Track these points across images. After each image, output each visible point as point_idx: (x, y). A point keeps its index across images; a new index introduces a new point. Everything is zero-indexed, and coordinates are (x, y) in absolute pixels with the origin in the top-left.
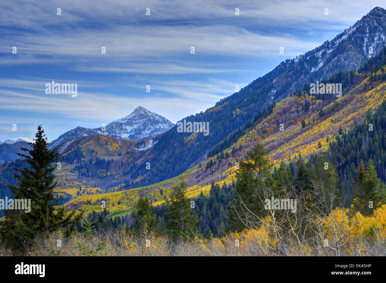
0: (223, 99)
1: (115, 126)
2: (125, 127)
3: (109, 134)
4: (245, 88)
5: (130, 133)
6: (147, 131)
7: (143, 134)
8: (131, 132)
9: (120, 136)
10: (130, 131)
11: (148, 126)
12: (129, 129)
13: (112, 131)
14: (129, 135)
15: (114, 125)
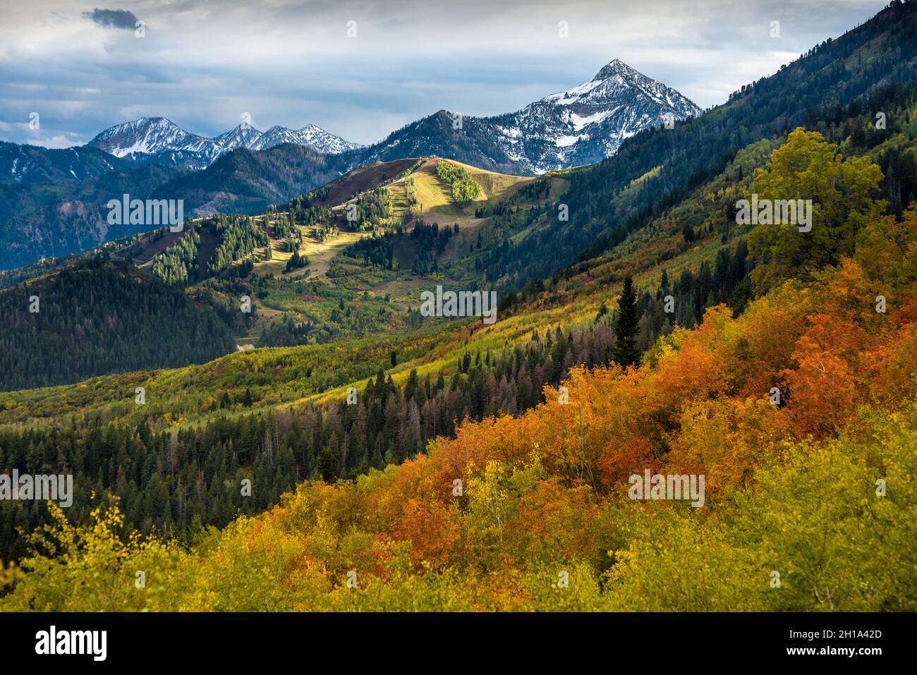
0: (749, 86)
1: (541, 113)
2: (570, 116)
3: (524, 135)
4: (792, 64)
5: (581, 135)
6: (624, 131)
7: (614, 139)
8: (582, 131)
9: (553, 140)
10: (582, 128)
11: (629, 119)
12: (579, 122)
13: (532, 126)
14: (576, 139)
15: (539, 112)
